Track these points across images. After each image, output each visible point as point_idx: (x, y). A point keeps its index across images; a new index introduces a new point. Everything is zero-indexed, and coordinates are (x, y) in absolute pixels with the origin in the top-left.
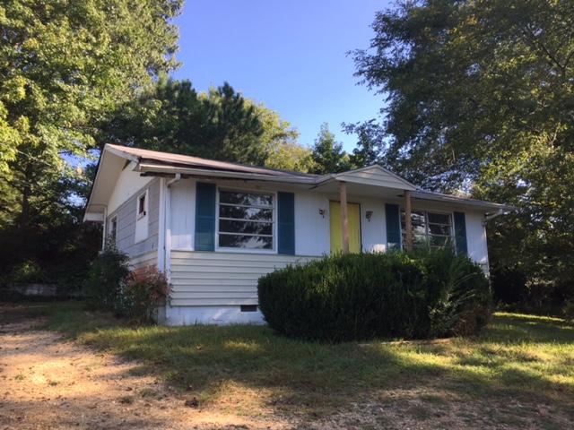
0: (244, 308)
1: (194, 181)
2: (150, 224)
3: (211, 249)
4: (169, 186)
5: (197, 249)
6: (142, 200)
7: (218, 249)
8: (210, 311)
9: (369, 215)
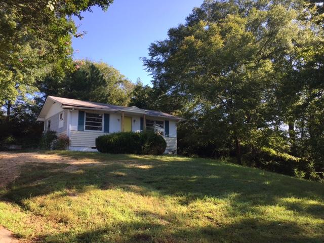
0: (93, 148)
1: (78, 111)
2: (64, 123)
3: (83, 130)
4: (71, 112)
5: (79, 130)
6: (61, 115)
7: (85, 130)
8: (82, 148)
9: (134, 121)
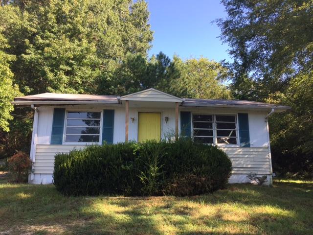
1: (52, 108)
3: (60, 143)
5: (52, 144)
7: (64, 143)
9: (167, 119)
